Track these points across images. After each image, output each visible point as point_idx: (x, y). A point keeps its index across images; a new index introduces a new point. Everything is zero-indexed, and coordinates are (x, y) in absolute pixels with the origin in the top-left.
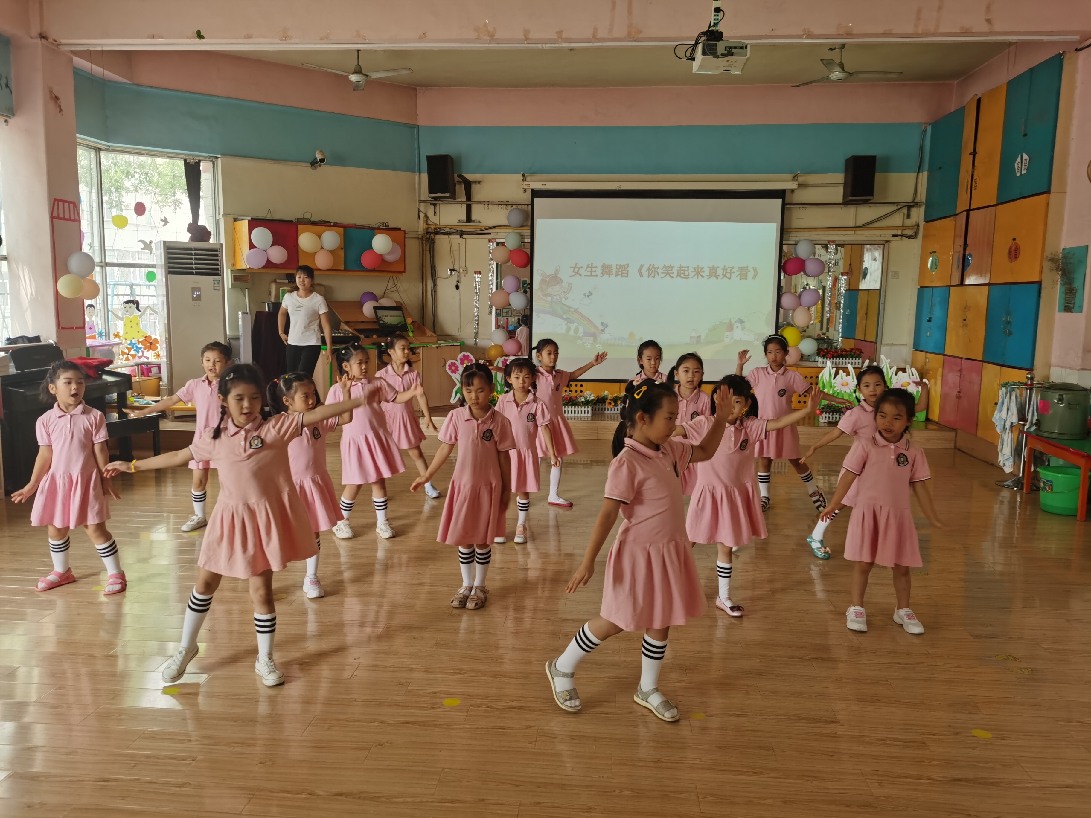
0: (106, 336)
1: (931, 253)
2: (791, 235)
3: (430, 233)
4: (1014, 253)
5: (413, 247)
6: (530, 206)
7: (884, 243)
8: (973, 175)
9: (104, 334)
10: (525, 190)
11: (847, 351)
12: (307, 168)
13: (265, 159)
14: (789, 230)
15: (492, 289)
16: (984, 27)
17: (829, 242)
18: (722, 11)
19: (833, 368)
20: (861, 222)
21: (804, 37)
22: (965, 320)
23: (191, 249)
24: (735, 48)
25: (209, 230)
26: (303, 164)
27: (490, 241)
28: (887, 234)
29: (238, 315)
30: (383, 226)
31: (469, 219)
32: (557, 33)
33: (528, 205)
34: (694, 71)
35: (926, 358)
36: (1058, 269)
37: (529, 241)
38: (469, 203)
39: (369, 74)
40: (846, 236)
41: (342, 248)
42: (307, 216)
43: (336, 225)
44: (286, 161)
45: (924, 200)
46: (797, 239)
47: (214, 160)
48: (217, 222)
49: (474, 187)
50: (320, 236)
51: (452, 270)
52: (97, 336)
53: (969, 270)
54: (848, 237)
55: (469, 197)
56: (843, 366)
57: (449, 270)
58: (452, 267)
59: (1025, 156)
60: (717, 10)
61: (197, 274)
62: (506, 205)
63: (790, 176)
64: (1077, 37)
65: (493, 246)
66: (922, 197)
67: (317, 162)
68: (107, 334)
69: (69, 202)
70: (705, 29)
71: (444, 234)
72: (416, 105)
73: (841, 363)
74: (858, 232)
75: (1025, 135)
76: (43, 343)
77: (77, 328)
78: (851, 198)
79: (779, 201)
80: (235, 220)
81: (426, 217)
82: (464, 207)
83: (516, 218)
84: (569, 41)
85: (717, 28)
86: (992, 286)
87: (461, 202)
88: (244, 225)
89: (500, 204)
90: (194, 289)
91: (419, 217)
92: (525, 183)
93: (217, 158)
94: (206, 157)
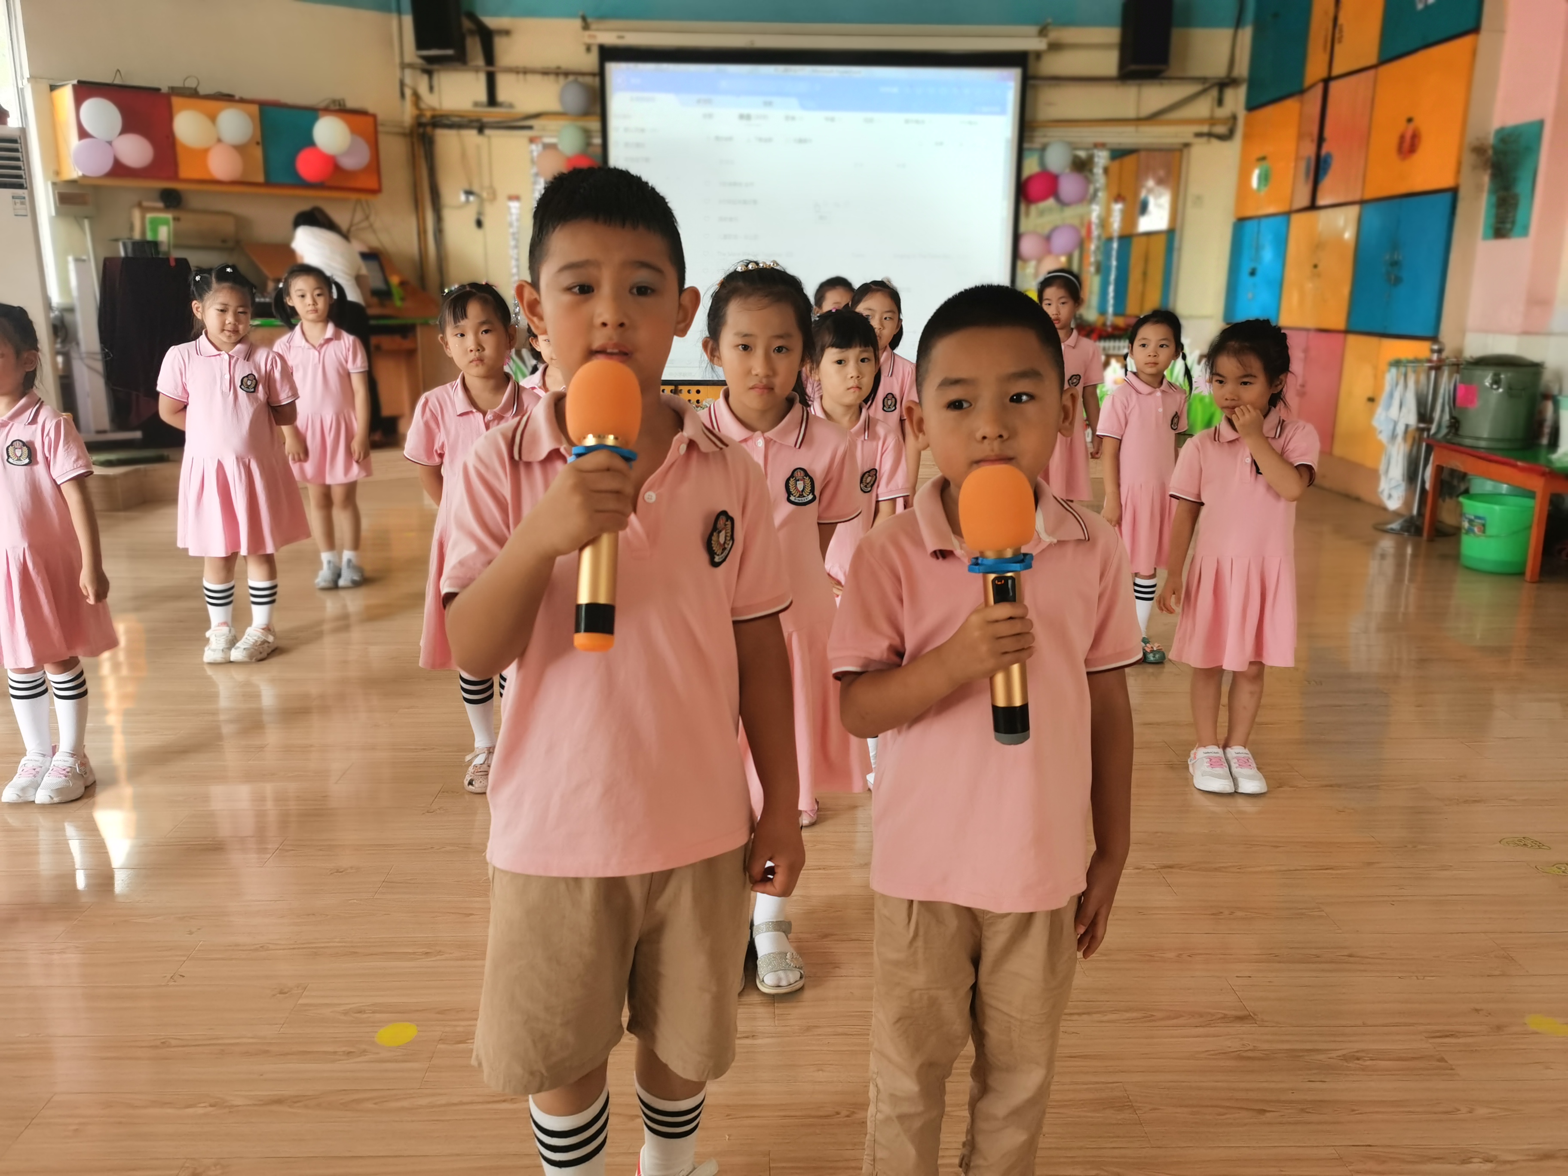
1: (1257, 160)
2: (1035, 134)
3: (425, 125)
4: (1409, 145)
6: (597, 80)
7: (1180, 146)
8: (1336, 19)
10: (588, 49)
11: (1120, 329)
14: (1033, 124)
17: (1094, 145)
20: (1146, 110)
22: (1315, 266)
25: (6, 108)
27: (532, 140)
28: (1185, 133)
30: (335, 106)
31: (492, 100)
36: (1486, 166)
38: (490, 69)
40: (1121, 134)
41: (258, 143)
42: (191, 84)
43: (244, 101)
45: (1246, 76)
46: (1045, 140)
48: (20, 93)
49: (500, 44)
50: (212, 119)
51: (469, 193)
53: (1325, 181)
54: (1124, 136)
55: (490, 60)
57: (462, 193)
58: (467, 187)
62: (557, 74)
63: (1033, 29)
65: (537, 149)
66: (1242, 68)
71: (450, 127)
73: (1111, 348)
78: (1131, 69)
79: (1018, 73)
80: (53, 88)
81: (417, 96)
82: (482, 78)
83: (575, 98)
86: (1365, 205)
87: (477, 70)
88: (66, 96)
89: (545, 73)
91: (403, 95)
92: (587, 33)
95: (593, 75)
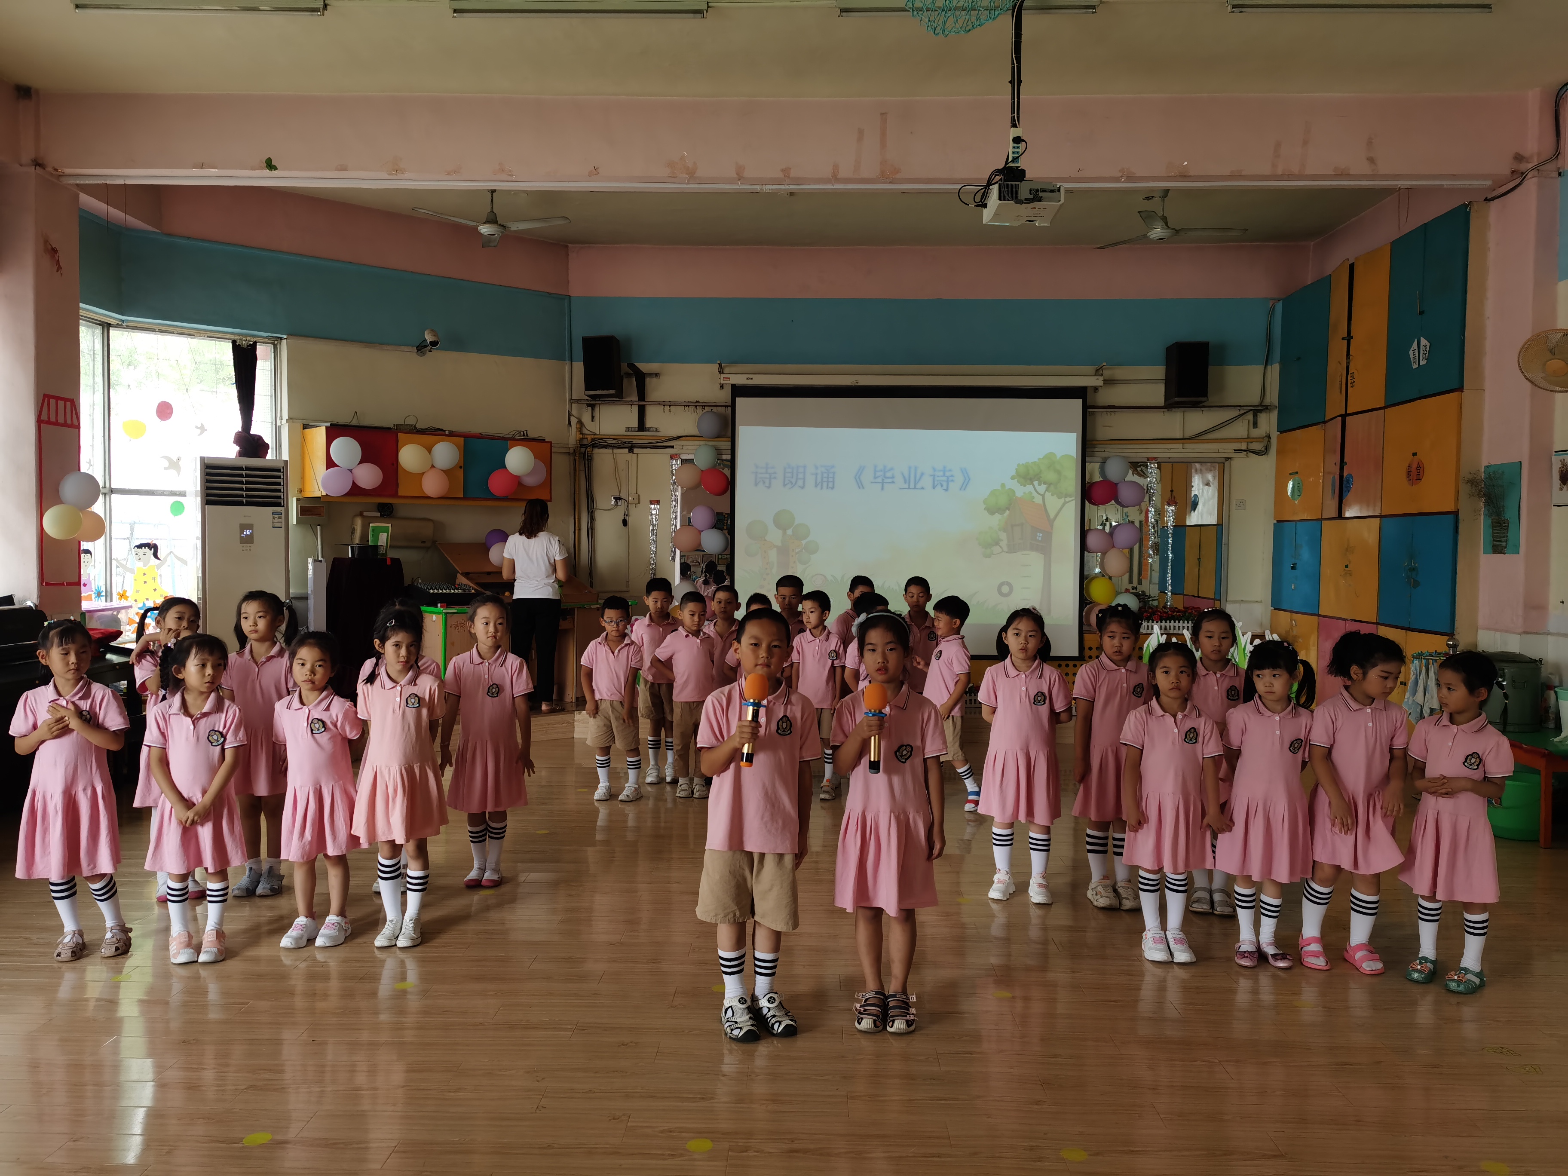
0: (106, 596)
1: (1290, 474)
2: (1096, 450)
3: (586, 446)
4: (1415, 473)
5: (561, 464)
6: (729, 409)
7: (1223, 460)
8: (1348, 367)
9: (104, 594)
10: (722, 387)
11: (1179, 611)
12: (410, 356)
13: (354, 341)
14: (1094, 442)
15: (676, 526)
16: (1366, 169)
17: (1148, 459)
18: (1024, 141)
19: (1162, 635)
20: (1191, 431)
21: (1123, 180)
22: (1347, 566)
23: (241, 469)
24: (1044, 191)
25: (266, 441)
26: (406, 348)
27: (672, 457)
28: (1226, 449)
29: (306, 563)
30: (520, 436)
31: (642, 426)
32: (783, 171)
33: (726, 406)
34: (984, 222)
35: (1291, 620)
36: (1479, 496)
37: (729, 457)
38: (642, 403)
39: (509, 224)
40: (1172, 451)
41: (461, 467)
42: (411, 421)
43: (452, 434)
44: (381, 344)
45: (1276, 403)
46: (1105, 455)
47: (276, 342)
48: (278, 430)
49: (650, 382)
50: (429, 450)
51: (617, 499)
52: (93, 596)
53: (1349, 497)
54: (1174, 452)
55: (642, 396)
56: (1176, 632)
57: (612, 498)
58: (617, 495)
59: (1423, 341)
60: (1017, 140)
61: (249, 504)
62: (696, 406)
63: (1091, 369)
64: (1489, 183)
65: (676, 464)
66: (1273, 397)
67: (426, 346)
68: (108, 594)
69: (65, 400)
70: (1001, 166)
71: (606, 447)
72: (568, 269)
73: (1172, 628)
74: (1187, 446)
75: (1422, 313)
76: (17, 606)
77: (69, 584)
78: (1177, 399)
79: (1079, 402)
80: (305, 427)
81: (580, 423)
82: (635, 409)
83: (710, 425)
84: (798, 181)
85: (1017, 165)
86: (1384, 519)
87: (631, 404)
88: (319, 434)
89: (687, 405)
90: (243, 527)
91: (570, 423)
92: (723, 376)
93: (281, 339)
94: (266, 337)
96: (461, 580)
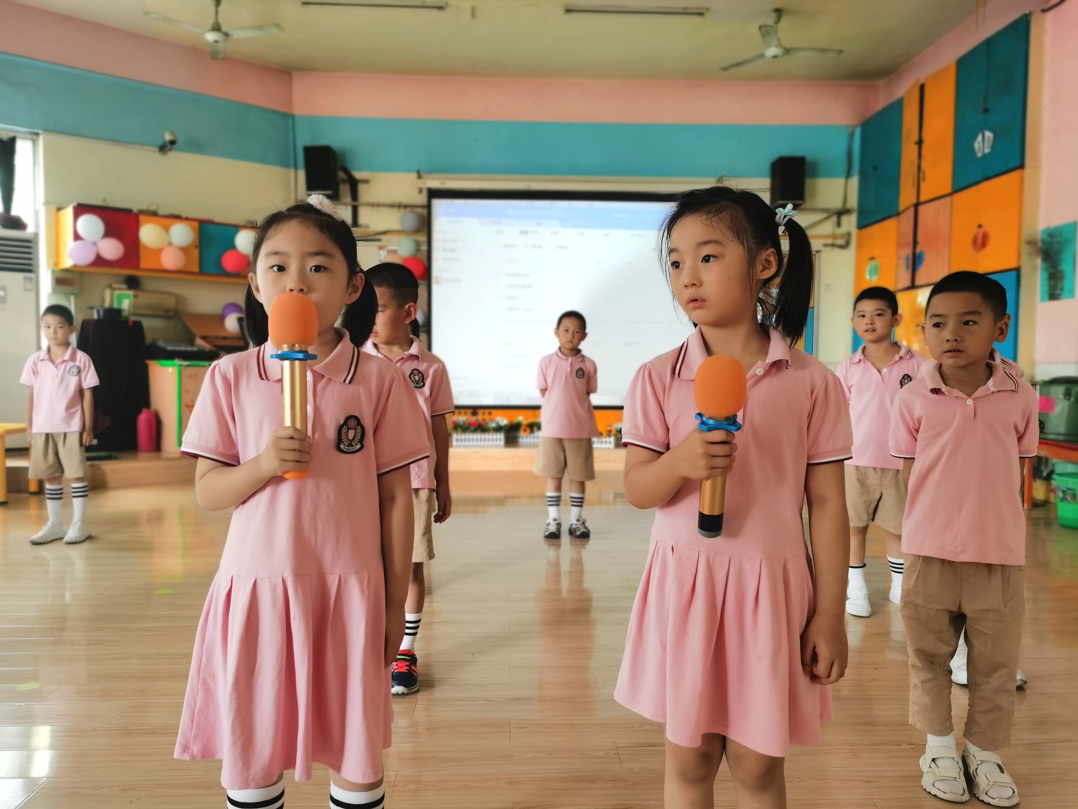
1: (868, 260)
4: (981, 242)
6: (426, 210)
8: (919, 167)
10: (420, 191)
13: (102, 139)
25: (25, 220)
26: (149, 148)
27: (379, 248)
28: (817, 245)
30: (248, 224)
31: (356, 222)
36: (1037, 254)
37: (426, 249)
38: (355, 203)
39: (230, 32)
41: (196, 246)
42: (153, 208)
43: (188, 219)
44: (128, 143)
45: (856, 208)
47: (35, 137)
48: (37, 213)
49: (362, 188)
50: (166, 230)
55: (355, 198)
59: (988, 134)
61: (2, 269)
62: (399, 207)
67: (167, 146)
72: (292, 92)
75: (986, 111)
80: (59, 209)
82: (349, 209)
83: (410, 221)
87: (346, 204)
88: (69, 212)
89: (392, 206)
92: (420, 181)
93: (37, 134)
94: (25, 133)
95: (423, 207)
96: (200, 342)
